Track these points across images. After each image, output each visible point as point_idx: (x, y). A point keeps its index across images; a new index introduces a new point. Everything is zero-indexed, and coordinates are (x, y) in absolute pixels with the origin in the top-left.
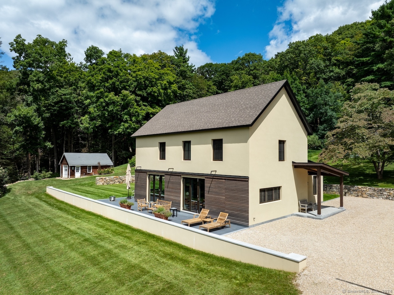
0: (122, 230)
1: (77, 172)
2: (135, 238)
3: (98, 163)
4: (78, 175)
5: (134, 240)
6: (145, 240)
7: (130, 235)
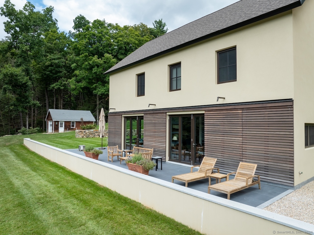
0: (82, 188)
1: (61, 127)
2: (96, 204)
3: (81, 119)
4: (61, 130)
5: (92, 208)
6: (110, 208)
7: (89, 197)
